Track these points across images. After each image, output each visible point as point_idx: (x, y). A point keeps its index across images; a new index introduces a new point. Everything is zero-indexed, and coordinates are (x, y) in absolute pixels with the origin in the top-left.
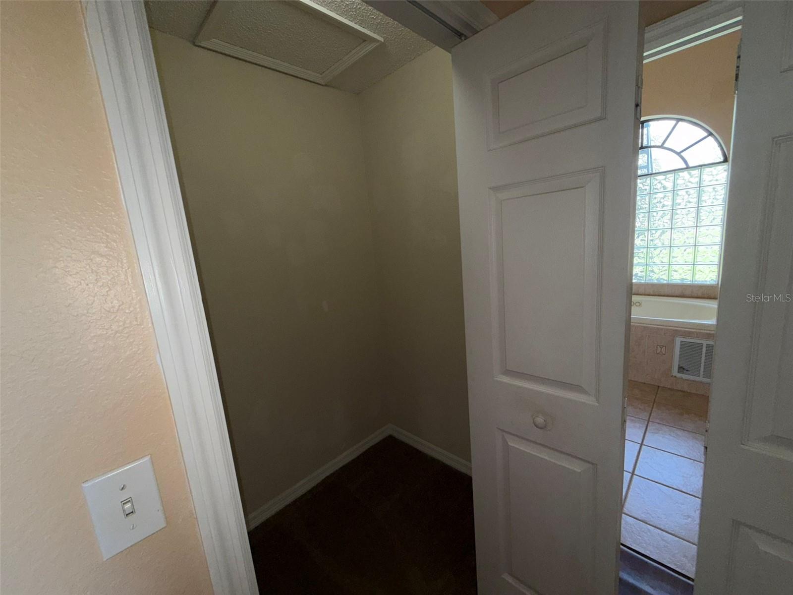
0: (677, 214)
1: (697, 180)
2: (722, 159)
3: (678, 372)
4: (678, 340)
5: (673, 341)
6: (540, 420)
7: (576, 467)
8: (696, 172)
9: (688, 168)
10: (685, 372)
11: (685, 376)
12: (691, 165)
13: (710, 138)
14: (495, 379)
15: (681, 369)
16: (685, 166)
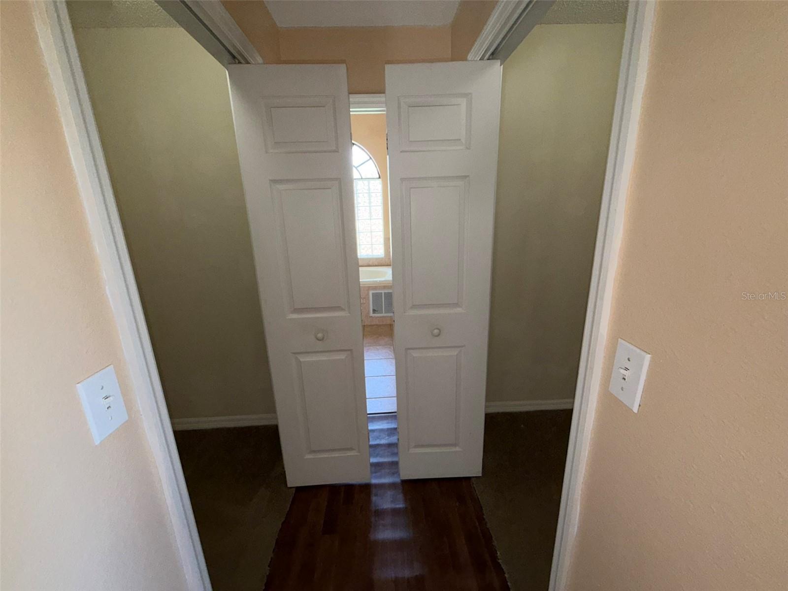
0: (359, 210)
1: (367, 187)
2: (378, 177)
3: (373, 313)
4: (371, 292)
5: (368, 294)
6: (320, 335)
7: (342, 356)
8: (366, 182)
9: (362, 179)
10: (376, 312)
11: (376, 315)
12: (363, 177)
13: (371, 160)
14: (287, 318)
15: (374, 311)
16: (360, 178)
